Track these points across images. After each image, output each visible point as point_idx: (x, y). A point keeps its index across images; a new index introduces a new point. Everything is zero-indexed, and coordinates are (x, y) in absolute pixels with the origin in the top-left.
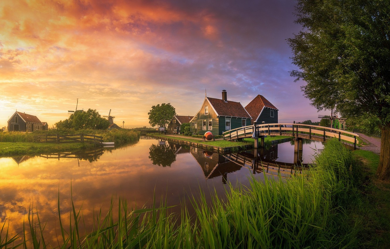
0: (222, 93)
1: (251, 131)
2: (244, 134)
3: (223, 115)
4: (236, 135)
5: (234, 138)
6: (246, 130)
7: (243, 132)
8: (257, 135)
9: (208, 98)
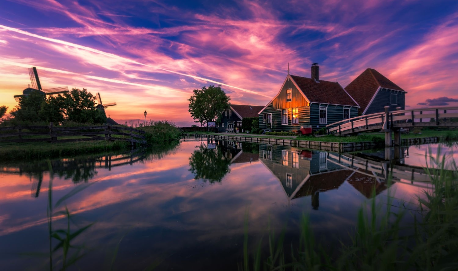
0: (312, 67)
1: (379, 121)
2: (365, 126)
3: (316, 101)
4: (351, 127)
5: (346, 133)
6: (369, 121)
7: (363, 123)
8: (390, 127)
9: (291, 76)
